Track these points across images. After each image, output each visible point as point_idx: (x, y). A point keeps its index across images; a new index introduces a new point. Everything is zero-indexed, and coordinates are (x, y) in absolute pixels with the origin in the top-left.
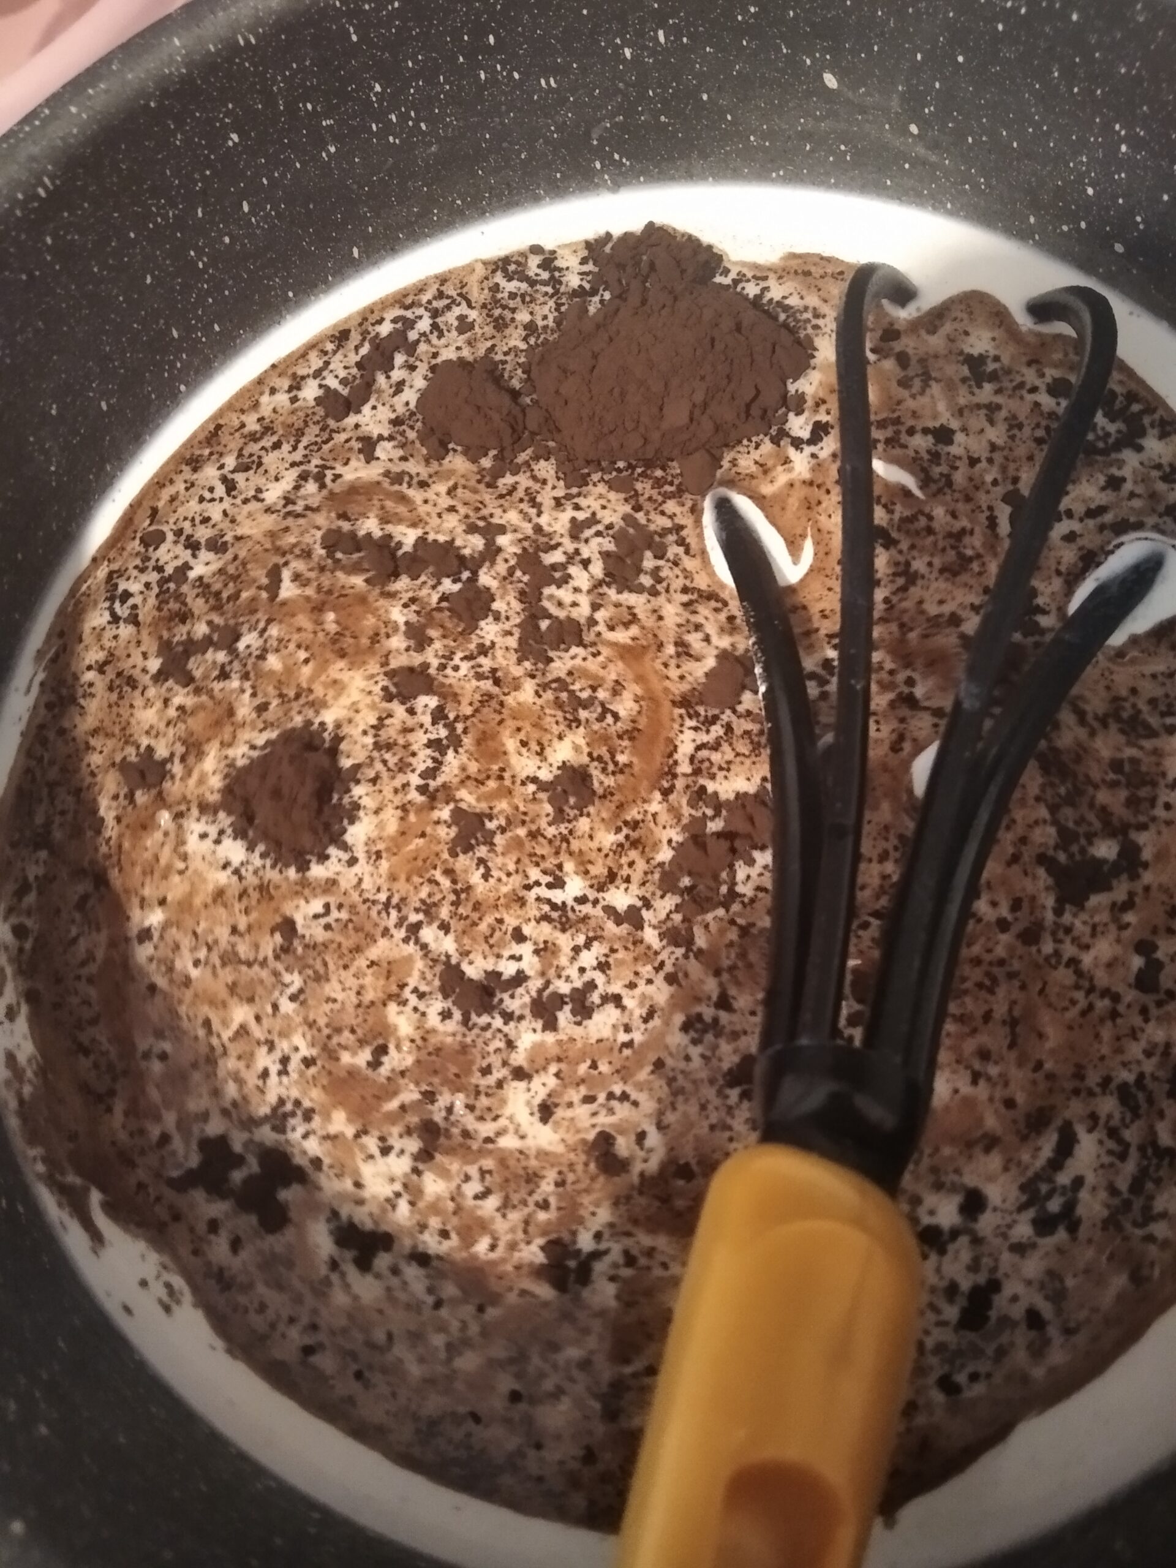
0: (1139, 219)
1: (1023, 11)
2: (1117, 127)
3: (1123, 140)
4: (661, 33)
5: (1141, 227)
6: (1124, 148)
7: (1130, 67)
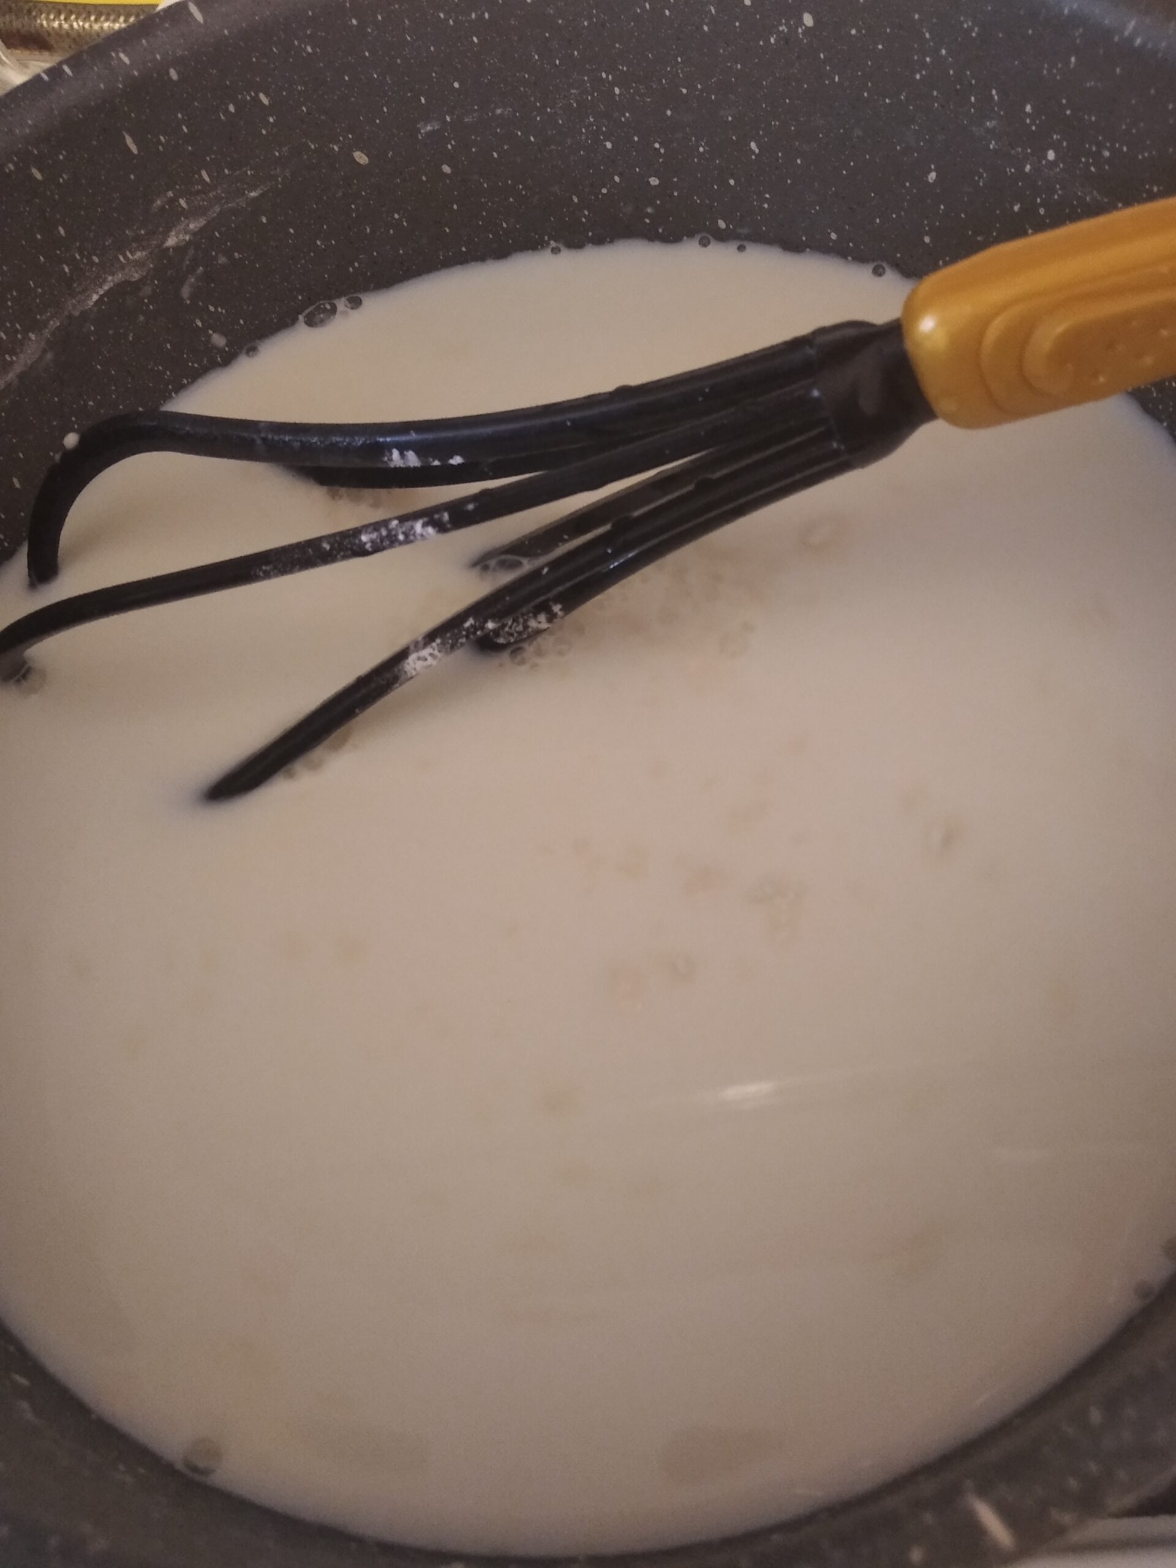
0: (657, 145)
1: (487, 16)
2: (604, 75)
3: (613, 84)
4: (204, 174)
5: (662, 151)
6: (617, 91)
7: (589, 17)
